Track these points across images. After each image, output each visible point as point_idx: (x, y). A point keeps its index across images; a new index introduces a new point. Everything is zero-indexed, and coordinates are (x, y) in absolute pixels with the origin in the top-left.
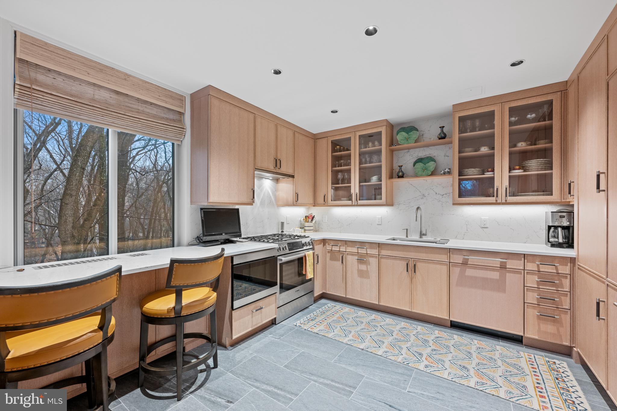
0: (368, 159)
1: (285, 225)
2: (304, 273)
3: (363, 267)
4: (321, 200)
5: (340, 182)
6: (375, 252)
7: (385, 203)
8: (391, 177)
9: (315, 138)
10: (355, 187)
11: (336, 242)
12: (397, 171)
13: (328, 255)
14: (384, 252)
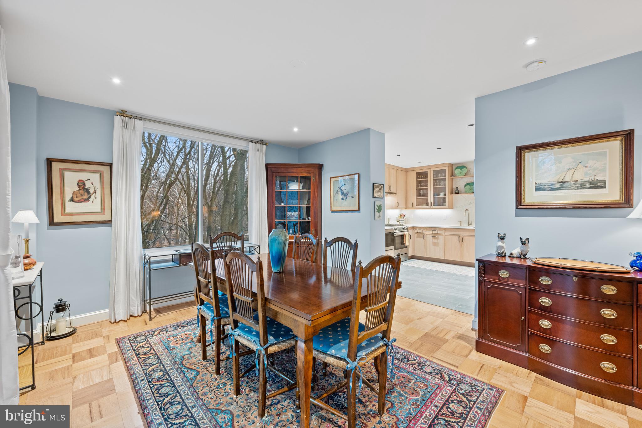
0: (438, 183)
1: (390, 220)
2: (404, 243)
3: (436, 241)
4: (410, 205)
5: (422, 195)
6: (442, 232)
7: (448, 207)
8: (452, 193)
9: (407, 171)
10: (430, 199)
11: (420, 228)
12: (455, 189)
13: (416, 235)
14: (447, 233)
